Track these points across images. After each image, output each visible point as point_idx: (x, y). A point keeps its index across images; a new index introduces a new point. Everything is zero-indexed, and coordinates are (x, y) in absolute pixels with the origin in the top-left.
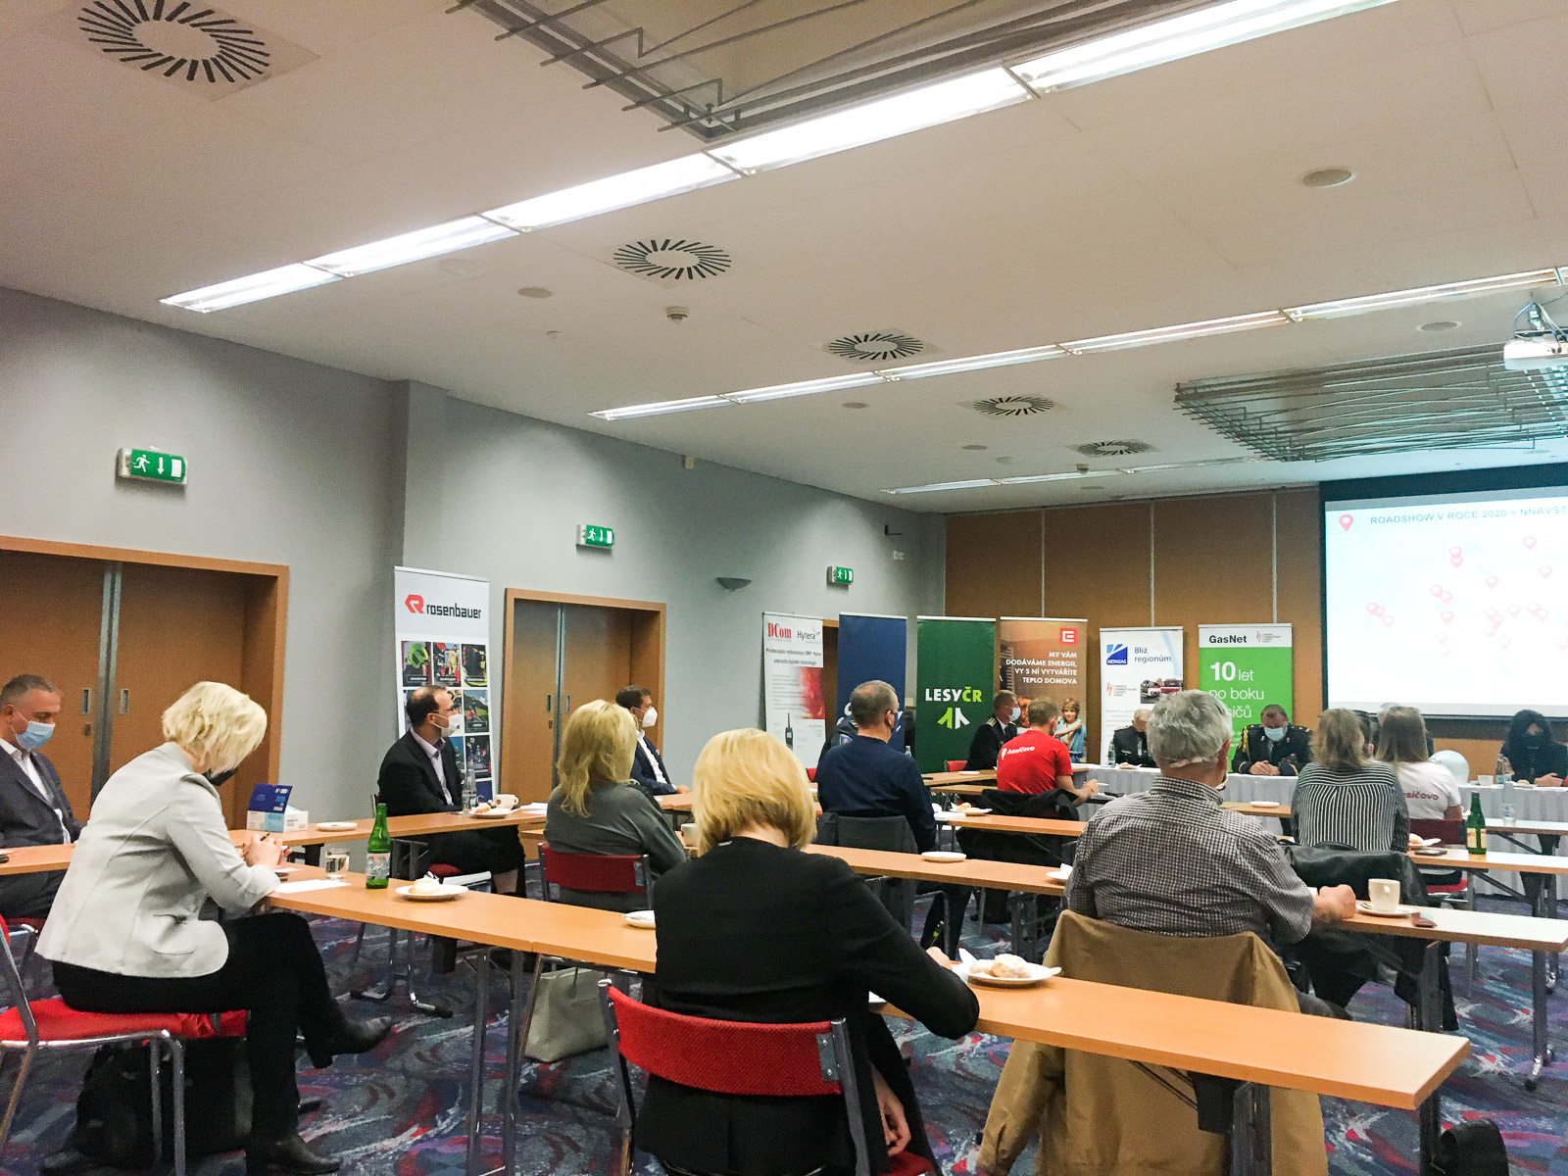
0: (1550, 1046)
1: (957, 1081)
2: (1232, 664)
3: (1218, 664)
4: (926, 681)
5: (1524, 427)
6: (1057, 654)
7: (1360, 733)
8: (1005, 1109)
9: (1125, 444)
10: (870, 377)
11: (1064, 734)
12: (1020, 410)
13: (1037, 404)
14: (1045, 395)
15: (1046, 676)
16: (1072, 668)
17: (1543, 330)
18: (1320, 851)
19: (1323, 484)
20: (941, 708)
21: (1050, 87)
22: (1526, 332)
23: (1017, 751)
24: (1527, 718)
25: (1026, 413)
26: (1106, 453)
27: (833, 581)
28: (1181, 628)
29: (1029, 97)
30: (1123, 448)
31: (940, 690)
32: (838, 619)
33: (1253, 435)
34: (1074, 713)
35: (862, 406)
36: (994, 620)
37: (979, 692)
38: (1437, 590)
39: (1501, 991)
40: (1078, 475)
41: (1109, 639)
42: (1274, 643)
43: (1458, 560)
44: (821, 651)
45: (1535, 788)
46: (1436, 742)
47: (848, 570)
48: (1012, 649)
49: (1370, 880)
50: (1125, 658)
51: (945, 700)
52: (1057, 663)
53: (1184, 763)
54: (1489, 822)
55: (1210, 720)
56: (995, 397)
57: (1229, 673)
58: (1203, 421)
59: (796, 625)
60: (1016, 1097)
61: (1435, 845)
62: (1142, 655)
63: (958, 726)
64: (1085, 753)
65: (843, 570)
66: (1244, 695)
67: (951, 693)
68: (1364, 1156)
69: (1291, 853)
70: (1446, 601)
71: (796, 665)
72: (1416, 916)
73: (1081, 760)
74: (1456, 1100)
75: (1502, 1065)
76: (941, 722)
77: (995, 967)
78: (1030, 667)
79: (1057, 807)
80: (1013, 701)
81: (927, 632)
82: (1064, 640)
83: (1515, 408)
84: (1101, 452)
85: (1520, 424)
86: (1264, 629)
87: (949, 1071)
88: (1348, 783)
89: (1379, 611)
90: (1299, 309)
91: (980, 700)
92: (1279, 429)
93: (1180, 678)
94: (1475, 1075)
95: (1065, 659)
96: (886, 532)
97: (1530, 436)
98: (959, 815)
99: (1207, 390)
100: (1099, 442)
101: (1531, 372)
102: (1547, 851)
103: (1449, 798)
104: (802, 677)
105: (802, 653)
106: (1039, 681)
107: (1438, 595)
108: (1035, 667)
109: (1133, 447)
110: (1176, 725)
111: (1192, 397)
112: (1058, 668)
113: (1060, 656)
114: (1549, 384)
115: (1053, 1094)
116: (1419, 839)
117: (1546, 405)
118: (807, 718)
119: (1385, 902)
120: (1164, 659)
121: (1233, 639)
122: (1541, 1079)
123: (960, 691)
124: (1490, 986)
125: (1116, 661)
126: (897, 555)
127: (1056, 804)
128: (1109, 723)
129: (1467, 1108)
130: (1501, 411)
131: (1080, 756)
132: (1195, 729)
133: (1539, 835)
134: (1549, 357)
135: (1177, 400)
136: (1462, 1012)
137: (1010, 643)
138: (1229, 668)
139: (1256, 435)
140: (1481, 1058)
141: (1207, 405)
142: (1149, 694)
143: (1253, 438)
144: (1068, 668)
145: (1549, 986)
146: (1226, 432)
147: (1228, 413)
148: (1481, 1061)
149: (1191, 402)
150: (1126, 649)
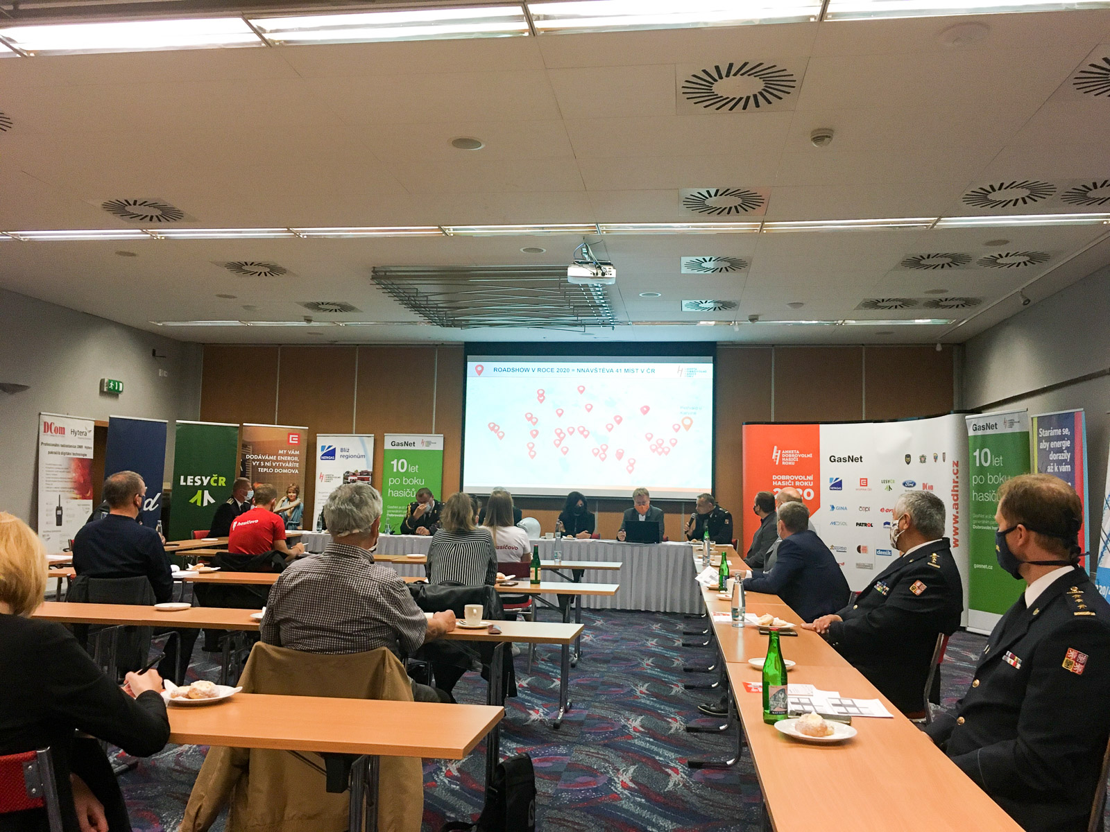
0: (569, 700)
1: (175, 775)
2: (404, 461)
3: (396, 460)
4: (182, 468)
5: (580, 318)
6: (285, 452)
7: (471, 508)
8: (202, 793)
9: (338, 305)
10: (138, 233)
11: (288, 509)
12: (261, 273)
13: (274, 270)
14: (280, 264)
15: (276, 467)
16: (295, 462)
17: (589, 260)
18: (442, 587)
19: (468, 344)
20: (193, 490)
21: (279, 41)
22: (580, 261)
23: (245, 523)
24: (575, 496)
25: (266, 275)
26: (325, 310)
27: (105, 390)
28: (373, 435)
29: (263, 45)
30: (337, 307)
31: (192, 477)
32: (108, 421)
33: (423, 307)
34: (295, 494)
35: (133, 255)
36: (238, 425)
37: (224, 479)
38: (529, 416)
39: (547, 668)
40: (304, 324)
41: (323, 441)
42: (431, 448)
43: (542, 398)
44: (92, 445)
45: (576, 540)
46: (524, 512)
47: (119, 382)
48: (251, 447)
49: (467, 606)
50: (334, 455)
51: (196, 484)
52: (285, 458)
53: (347, 533)
54: (543, 563)
55: (367, 504)
56: (243, 260)
57: (402, 468)
58: (390, 294)
59: (70, 424)
60: (211, 783)
61: (511, 579)
62: (345, 454)
63: (205, 504)
64: (302, 523)
65: (114, 382)
66: (411, 482)
67: (201, 480)
68: (454, 786)
69: (424, 589)
70: (534, 424)
71: (69, 456)
72: (491, 627)
73: (299, 528)
74: (513, 741)
75: (542, 715)
76: (192, 501)
77: (190, 691)
78: (265, 461)
79: (273, 564)
80: (248, 486)
81: (184, 431)
82: (291, 442)
83: (575, 306)
85: (578, 316)
86: (426, 438)
87: (168, 768)
88: (462, 541)
89: (496, 428)
90: (451, 227)
91: (224, 485)
92: (439, 305)
93: (370, 470)
94: (527, 723)
95: (291, 455)
96: (154, 354)
97: (583, 325)
98: (194, 572)
99: (393, 274)
100: (320, 301)
101: (583, 286)
102: (577, 580)
103: (524, 549)
104: (73, 466)
105: (75, 447)
106: (271, 470)
107: (530, 419)
108: (268, 461)
109: (344, 308)
110: (343, 507)
111: (384, 278)
112: (285, 462)
113: (287, 453)
114: (594, 294)
115: (240, 779)
116: (504, 576)
117: (592, 306)
118: (77, 499)
119: (474, 620)
120: (360, 457)
121: (406, 444)
122: (562, 721)
123: (209, 478)
124: (542, 666)
125: (327, 458)
126: (161, 373)
127: (272, 561)
128: (320, 501)
129: (520, 746)
130: (567, 308)
131: (298, 525)
132: (355, 510)
133: (573, 570)
134: (591, 278)
135: (373, 278)
136: (524, 683)
137: (250, 442)
138: (403, 463)
139: (424, 308)
140: (531, 712)
141: (393, 284)
142: (349, 481)
143: (423, 309)
144: (292, 462)
145: (573, 662)
146: (405, 304)
147: (406, 291)
148: (531, 714)
149: (383, 281)
150: (334, 449)
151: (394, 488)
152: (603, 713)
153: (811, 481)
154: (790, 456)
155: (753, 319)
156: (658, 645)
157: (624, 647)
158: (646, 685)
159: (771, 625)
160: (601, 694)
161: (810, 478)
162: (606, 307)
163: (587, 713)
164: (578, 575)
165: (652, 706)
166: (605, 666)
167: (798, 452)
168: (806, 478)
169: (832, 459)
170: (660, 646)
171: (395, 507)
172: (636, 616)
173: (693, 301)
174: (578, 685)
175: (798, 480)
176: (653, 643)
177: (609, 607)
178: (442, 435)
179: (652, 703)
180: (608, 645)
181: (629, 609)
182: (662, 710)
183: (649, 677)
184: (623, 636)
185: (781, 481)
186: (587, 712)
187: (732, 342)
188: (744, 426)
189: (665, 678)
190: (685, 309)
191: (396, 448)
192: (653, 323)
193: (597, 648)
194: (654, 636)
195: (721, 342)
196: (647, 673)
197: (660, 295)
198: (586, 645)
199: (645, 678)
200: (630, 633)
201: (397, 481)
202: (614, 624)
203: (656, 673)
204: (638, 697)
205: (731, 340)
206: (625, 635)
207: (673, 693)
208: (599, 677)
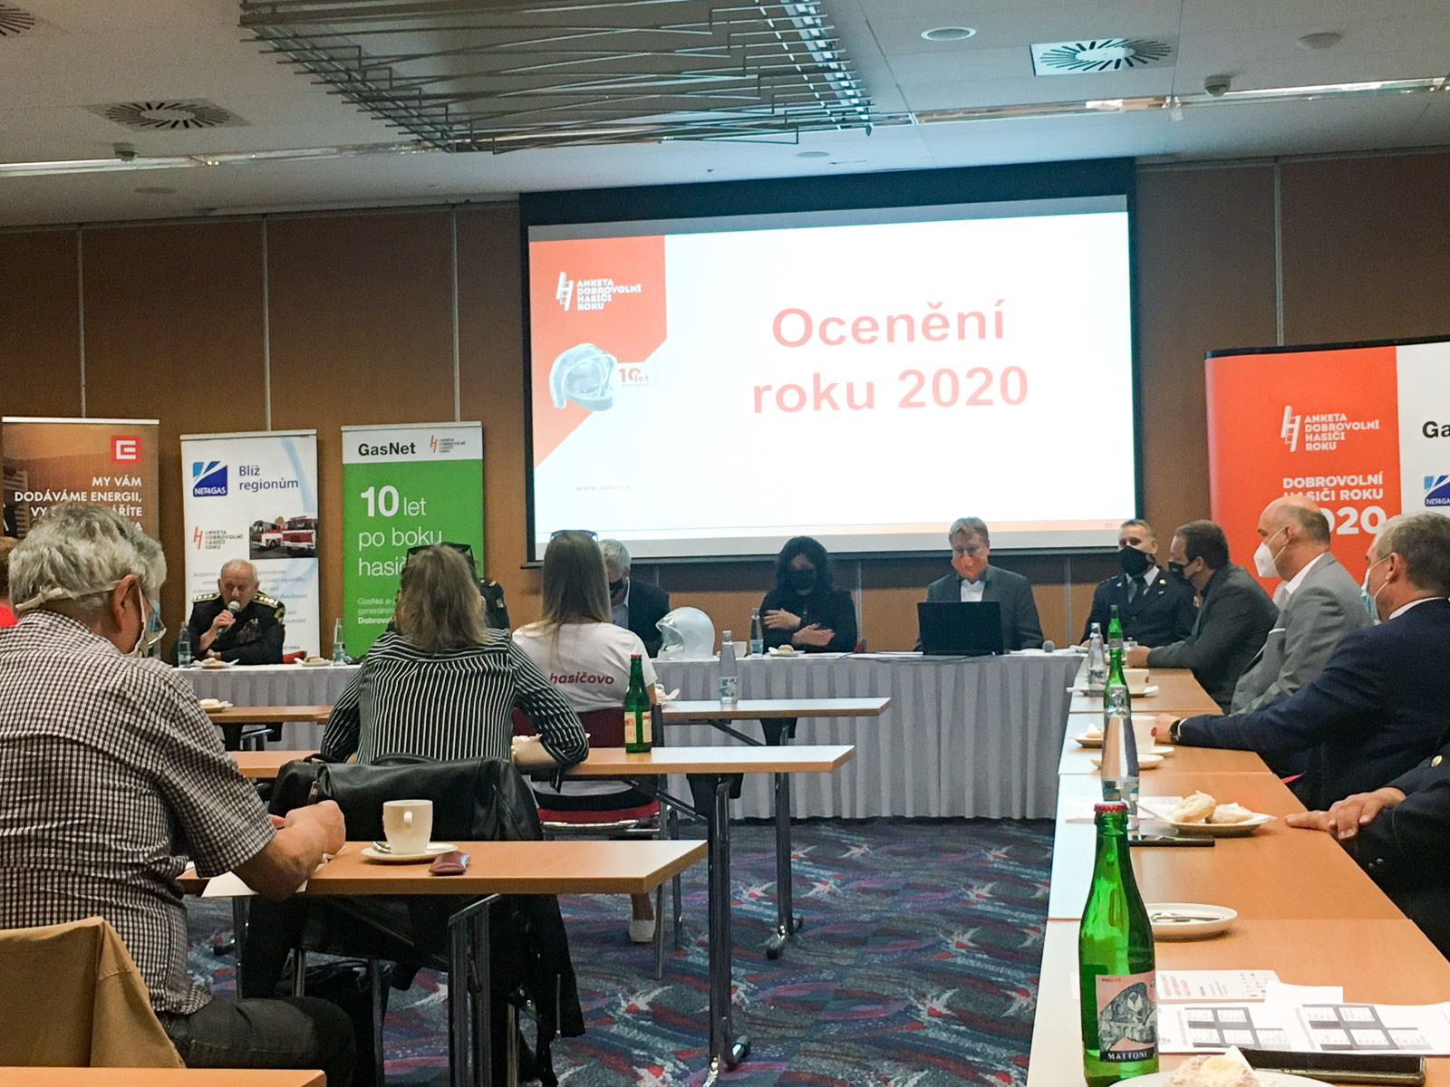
2: (392, 489)
3: (372, 490)
5: (780, 111)
6: (107, 481)
9: (189, 109)
16: (132, 504)
19: (524, 197)
26: (157, 123)
28: (314, 432)
30: (189, 116)
33: (387, 99)
40: (116, 164)
41: (196, 452)
42: (454, 455)
45: (802, 656)
48: (25, 473)
50: (225, 484)
52: (107, 497)
57: (388, 507)
58: (298, 67)
62: (250, 479)
66: (411, 538)
82: (119, 456)
83: (760, 75)
84: (150, 122)
85: (773, 103)
86: (441, 431)
92: (425, 90)
93: (312, 515)
95: (123, 489)
100: (141, 99)
109: (204, 116)
111: (270, 21)
113: (112, 483)
119: (410, 840)
120: (285, 485)
121: (395, 448)
125: (209, 491)
135: (244, 22)
136: (642, 1003)
137: (21, 461)
138: (388, 497)
139: (393, 100)
140: (643, 1072)
141: (296, 36)
142: (264, 544)
143: (388, 104)
144: (125, 504)
145: (774, 946)
146: (343, 92)
147: (336, 54)
148: (642, 1078)
149: (269, 29)
150: (225, 469)
151: (371, 555)
152: (825, 1066)
153: (1378, 487)
154: (1324, 428)
155: (1218, 85)
156: (995, 897)
157: (909, 906)
158: (949, 994)
159: (1208, 821)
160: (827, 1022)
161: (1377, 479)
162: (839, 70)
163: (784, 1069)
164: (778, 729)
165: (956, 1046)
166: (853, 952)
167: (1344, 418)
168: (1365, 480)
169: (1430, 431)
170: (999, 898)
171: (377, 602)
172: (951, 831)
173: (1058, 46)
174: (776, 1001)
175: (1347, 487)
176: (985, 892)
177: (886, 813)
178: (479, 423)
179: (954, 1039)
180: (870, 903)
181: (934, 815)
182: (976, 1054)
183: (960, 975)
184: (911, 880)
185: (1305, 490)
186: (784, 1067)
187: (1172, 155)
188: (1210, 362)
189: (999, 975)
190: (1042, 69)
191: (369, 459)
192: (971, 113)
193: (842, 911)
194: (985, 875)
195: (1149, 156)
196: (955, 964)
197: (973, 32)
198: (815, 904)
199: (944, 977)
200: (930, 871)
201: (378, 540)
202: (894, 853)
203: (979, 964)
204: (921, 1026)
205: (1169, 150)
206: (918, 877)
207: (1011, 1012)
208: (833, 980)
